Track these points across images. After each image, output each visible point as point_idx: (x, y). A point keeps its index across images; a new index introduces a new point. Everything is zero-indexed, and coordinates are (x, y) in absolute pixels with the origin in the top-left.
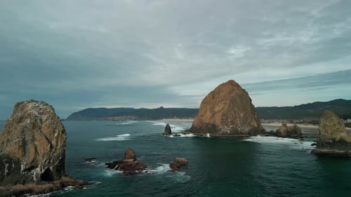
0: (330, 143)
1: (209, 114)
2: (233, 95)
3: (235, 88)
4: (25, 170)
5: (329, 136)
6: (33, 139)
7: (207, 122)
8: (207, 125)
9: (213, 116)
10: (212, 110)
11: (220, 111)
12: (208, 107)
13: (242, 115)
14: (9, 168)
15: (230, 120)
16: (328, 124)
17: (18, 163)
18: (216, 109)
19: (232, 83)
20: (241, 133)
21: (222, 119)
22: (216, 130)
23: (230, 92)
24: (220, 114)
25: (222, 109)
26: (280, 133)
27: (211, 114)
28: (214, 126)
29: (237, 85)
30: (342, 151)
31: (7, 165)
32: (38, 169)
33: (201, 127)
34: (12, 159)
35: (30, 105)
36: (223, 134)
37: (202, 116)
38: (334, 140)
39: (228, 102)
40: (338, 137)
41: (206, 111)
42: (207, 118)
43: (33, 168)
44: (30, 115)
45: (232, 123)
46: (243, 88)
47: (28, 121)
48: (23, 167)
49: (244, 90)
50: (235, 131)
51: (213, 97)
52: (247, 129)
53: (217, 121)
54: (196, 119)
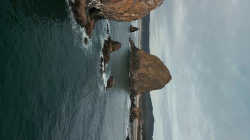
1: (146, 63)
2: (161, 80)
3: (165, 81)
7: (141, 62)
8: (138, 62)
9: (145, 66)
10: (150, 65)
11: (148, 71)
13: (146, 86)
15: (142, 79)
18: (150, 69)
19: (170, 78)
20: (133, 85)
21: (143, 74)
22: (134, 70)
23: (162, 79)
24: (146, 72)
25: (150, 74)
26: (134, 108)
27: (146, 65)
28: (138, 68)
29: (168, 82)
33: (136, 56)
37: (145, 57)
39: (155, 77)
41: (148, 60)
42: (144, 62)
45: (140, 80)
49: (164, 87)
50: (134, 82)
51: (159, 66)
52: (135, 88)
53: (141, 71)
54: (142, 52)
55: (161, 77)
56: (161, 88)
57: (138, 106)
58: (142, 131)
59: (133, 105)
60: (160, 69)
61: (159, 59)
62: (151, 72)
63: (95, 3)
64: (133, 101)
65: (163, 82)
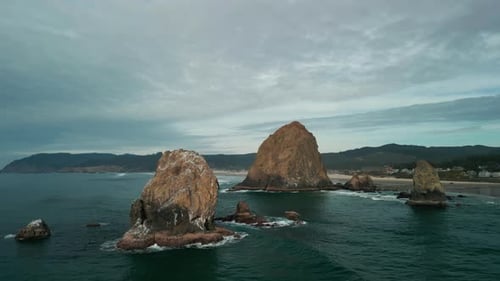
0: (424, 194)
1: (271, 163)
3: (302, 131)
4: (193, 219)
5: (423, 186)
6: (196, 189)
7: (269, 172)
8: (269, 176)
9: (276, 165)
10: (275, 158)
11: (285, 160)
12: (270, 154)
13: (310, 164)
14: (179, 216)
15: (297, 171)
16: (423, 174)
17: (186, 212)
18: (281, 157)
19: (296, 125)
20: (310, 186)
21: (289, 169)
22: (282, 184)
23: (297, 137)
24: (287, 162)
25: (289, 156)
26: (352, 185)
27: (274, 164)
28: (279, 177)
29: (303, 128)
30: (437, 202)
31: (176, 215)
32: (200, 219)
33: (260, 180)
34: (180, 209)
35: (185, 155)
36: (289, 188)
37: (261, 165)
38: (428, 191)
39: (295, 148)
40: (432, 188)
41: (266, 160)
42: (269, 168)
43: (198, 217)
44: (188, 165)
45: (300, 174)
46: (310, 131)
47: (189, 171)
48: (191, 217)
49: (311, 134)
50: (303, 185)
51: (276, 142)
52: (316, 182)
53: (283, 172)
54: (252, 170)
55: (295, 137)
56: (314, 139)
59: (347, 187)
60: (280, 141)
61: (265, 142)
62: (287, 156)
63: (201, 223)
64: (339, 187)
65: (304, 136)
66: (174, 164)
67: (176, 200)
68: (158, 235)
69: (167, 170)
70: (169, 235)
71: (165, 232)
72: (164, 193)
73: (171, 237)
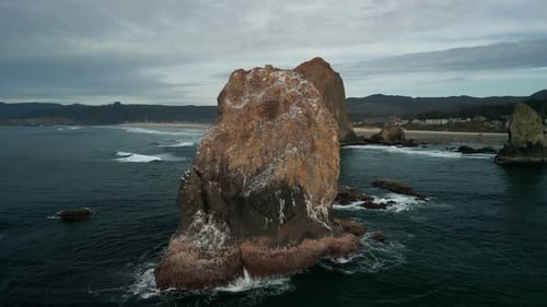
0: (522, 149)
2: (326, 81)
3: (326, 70)
5: (522, 138)
6: (314, 149)
14: (288, 205)
16: (525, 122)
17: (301, 196)
23: (322, 78)
26: (382, 139)
29: (327, 66)
31: (282, 203)
35: (281, 78)
38: (530, 144)
40: (535, 139)
44: (294, 97)
47: (297, 110)
48: (309, 204)
49: (337, 74)
56: (341, 81)
57: (378, 130)
58: (415, 121)
65: (329, 76)
66: (260, 96)
67: (280, 170)
68: (248, 247)
69: (248, 108)
70: (273, 246)
71: (262, 240)
72: (250, 158)
73: (277, 251)
